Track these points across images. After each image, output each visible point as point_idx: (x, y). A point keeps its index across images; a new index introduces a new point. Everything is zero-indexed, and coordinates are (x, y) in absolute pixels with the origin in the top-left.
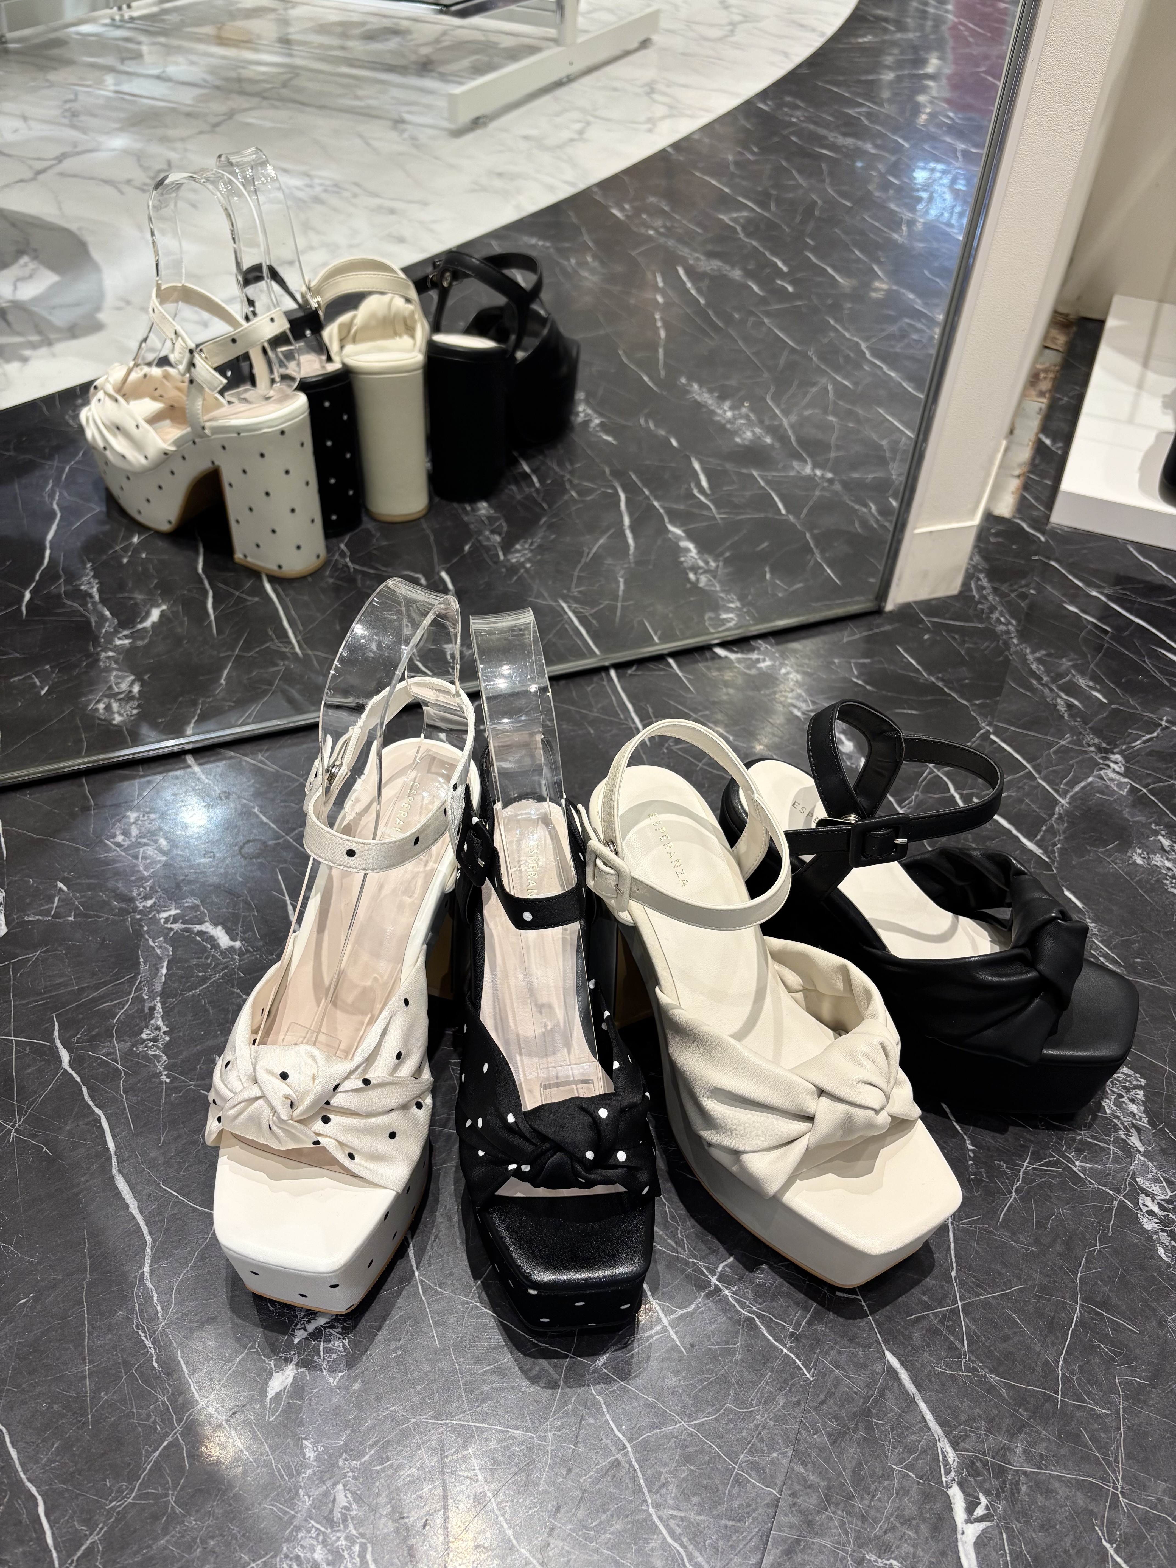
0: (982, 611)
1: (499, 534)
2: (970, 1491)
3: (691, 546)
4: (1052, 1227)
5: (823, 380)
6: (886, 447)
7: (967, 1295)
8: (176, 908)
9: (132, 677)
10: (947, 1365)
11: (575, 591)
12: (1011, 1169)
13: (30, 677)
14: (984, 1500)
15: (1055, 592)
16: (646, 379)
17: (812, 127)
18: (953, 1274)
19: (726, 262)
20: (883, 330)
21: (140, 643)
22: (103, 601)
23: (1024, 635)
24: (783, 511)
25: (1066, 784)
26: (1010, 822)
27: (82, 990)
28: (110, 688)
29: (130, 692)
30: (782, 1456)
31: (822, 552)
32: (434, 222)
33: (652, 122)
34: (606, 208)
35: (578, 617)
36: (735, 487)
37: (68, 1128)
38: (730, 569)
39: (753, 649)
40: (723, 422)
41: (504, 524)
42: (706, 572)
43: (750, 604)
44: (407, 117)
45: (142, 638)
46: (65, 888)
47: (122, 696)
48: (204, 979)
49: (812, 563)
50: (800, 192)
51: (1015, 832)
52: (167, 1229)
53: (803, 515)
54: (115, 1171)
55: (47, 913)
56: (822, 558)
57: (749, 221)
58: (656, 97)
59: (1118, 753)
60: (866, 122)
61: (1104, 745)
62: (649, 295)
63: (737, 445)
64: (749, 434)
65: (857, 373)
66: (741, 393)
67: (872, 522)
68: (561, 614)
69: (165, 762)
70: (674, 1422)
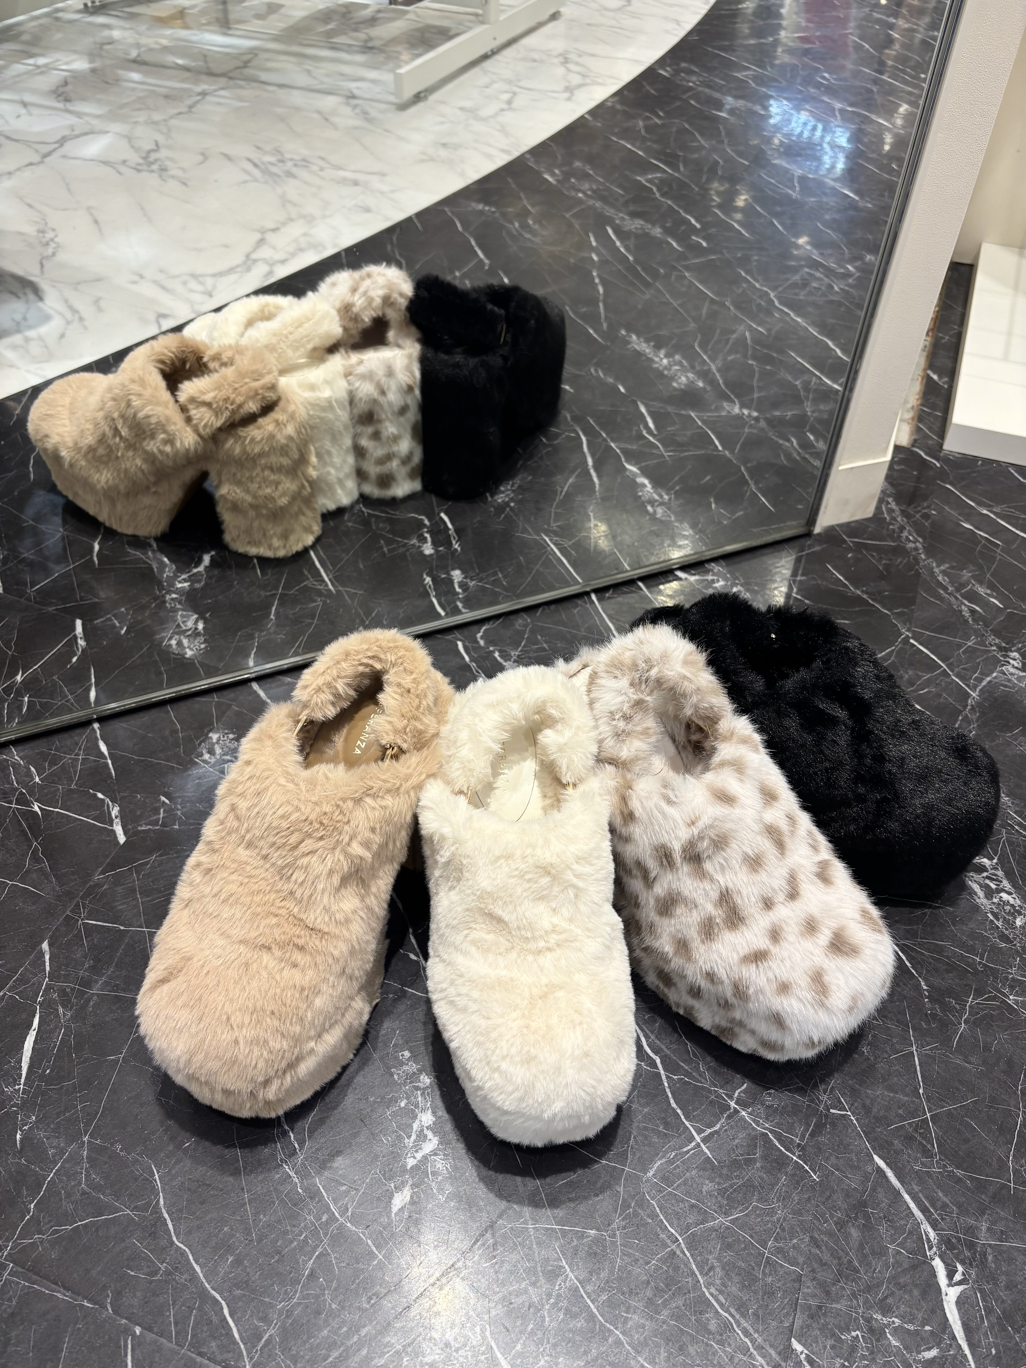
0: (894, 530)
2: (949, 1261)
3: (646, 482)
4: (995, 1050)
5: (742, 328)
6: (799, 387)
7: (933, 1107)
9: (196, 616)
10: (922, 1163)
11: (554, 526)
12: (959, 1004)
13: (110, 619)
14: (960, 1268)
15: (953, 513)
16: (591, 331)
18: (921, 1091)
19: (646, 221)
20: (788, 280)
22: (161, 549)
23: (930, 551)
24: (720, 448)
25: (975, 680)
28: (178, 626)
29: (196, 629)
30: (802, 1241)
31: (756, 483)
32: (393, 191)
33: (570, 90)
34: (539, 174)
35: (559, 549)
36: (677, 427)
38: (681, 501)
39: (707, 572)
40: (661, 368)
42: (661, 504)
43: (701, 531)
44: (356, 92)
45: (199, 581)
46: (167, 801)
47: (190, 633)
49: (748, 494)
50: (704, 152)
53: (736, 451)
55: (156, 823)
56: (757, 489)
57: (662, 181)
58: (571, 66)
59: (1015, 651)
60: (753, 85)
61: (1004, 645)
62: (585, 255)
63: (675, 389)
64: (684, 379)
65: (768, 320)
66: (674, 342)
67: (795, 455)
68: (544, 546)
69: (235, 689)
70: (714, 1218)
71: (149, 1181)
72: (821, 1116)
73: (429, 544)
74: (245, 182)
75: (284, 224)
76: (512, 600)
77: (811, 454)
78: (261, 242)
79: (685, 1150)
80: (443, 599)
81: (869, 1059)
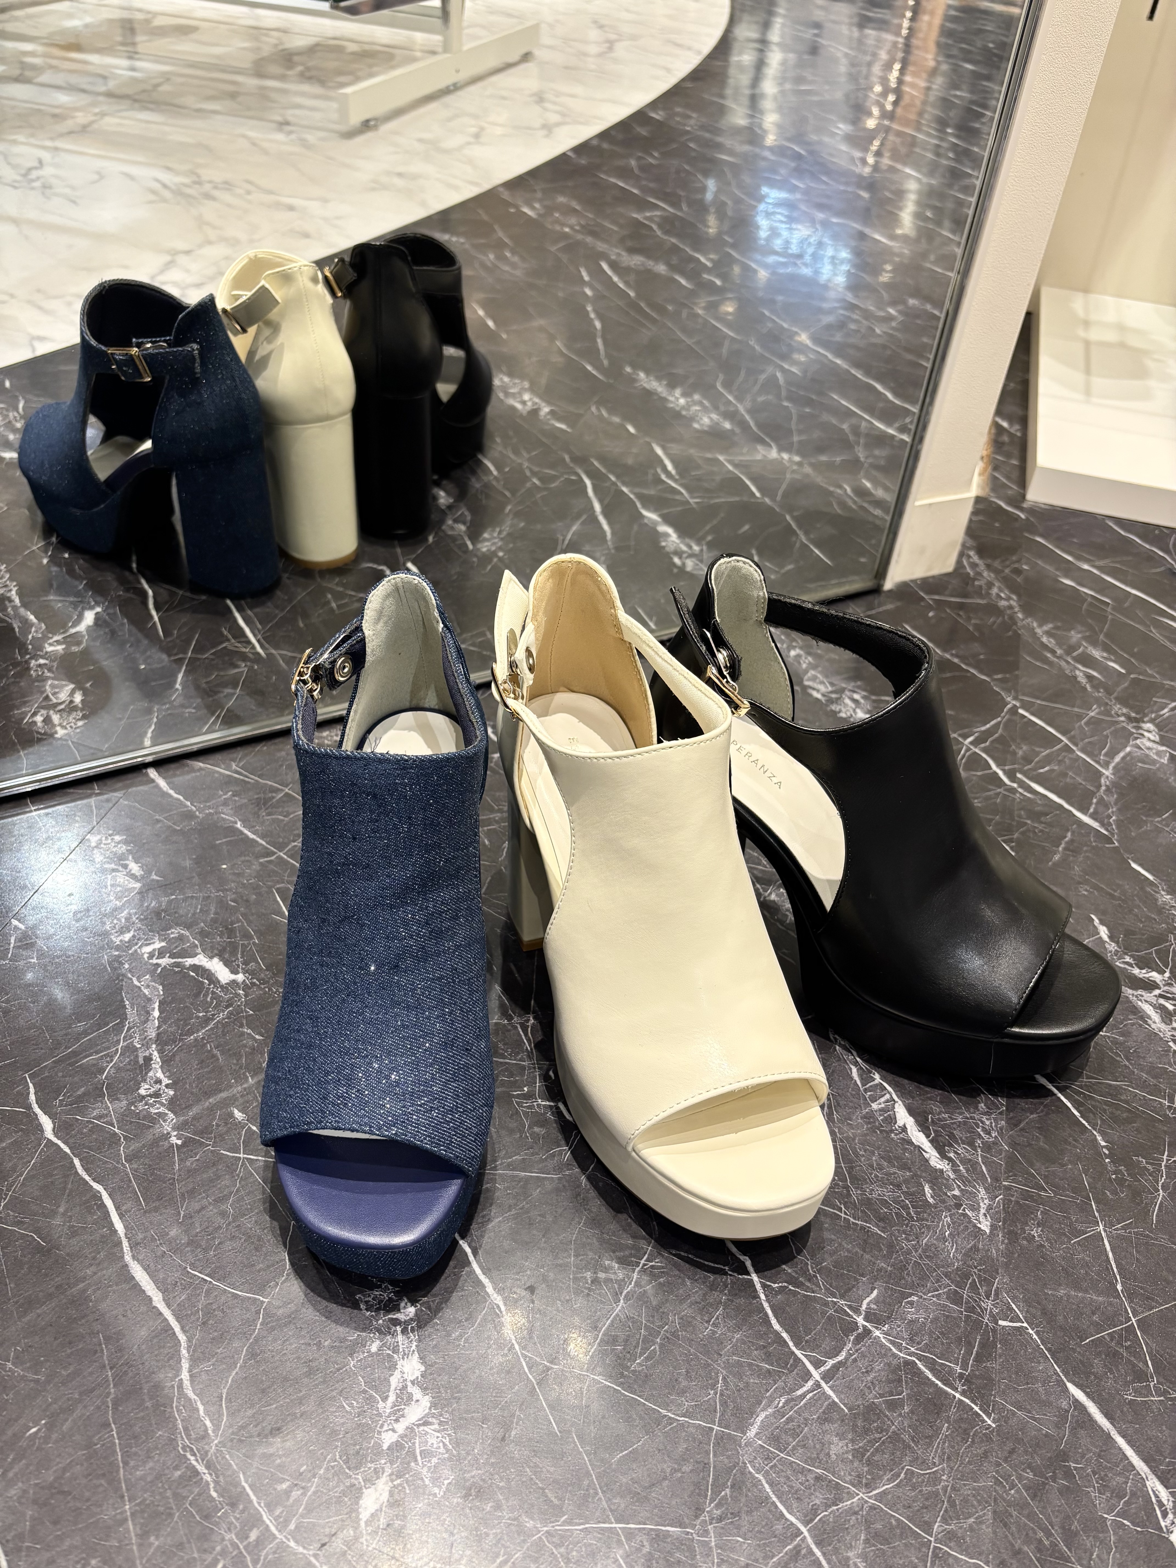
0: (981, 587)
1: (464, 523)
3: (670, 530)
5: (770, 369)
6: (847, 430)
7: (1140, 1309)
8: (161, 940)
9: (72, 686)
10: (1135, 1391)
12: (1151, 1164)
15: (1048, 567)
16: (589, 368)
17: (707, 135)
18: (1119, 1287)
19: (647, 258)
20: (820, 321)
22: (25, 605)
23: (1027, 609)
24: (758, 494)
25: (1105, 755)
26: (1060, 796)
27: (57, 1044)
28: (47, 697)
29: (71, 702)
30: (981, 1519)
31: (806, 533)
32: (339, 218)
33: (548, 128)
34: (515, 207)
36: (704, 471)
37: (61, 1210)
40: (678, 409)
41: (467, 513)
42: (690, 556)
44: (293, 119)
45: (78, 643)
46: (21, 926)
47: (62, 707)
48: (207, 1020)
49: (798, 545)
51: (1066, 805)
52: (204, 1323)
53: (779, 498)
54: (128, 1258)
55: (3, 956)
56: (807, 539)
57: (662, 219)
58: (547, 105)
59: (1149, 722)
61: (1133, 715)
62: (577, 289)
63: (697, 431)
64: (706, 420)
65: (802, 360)
66: (691, 380)
67: (850, 503)
69: (124, 777)
70: (851, 1495)
72: (986, 1331)
74: (151, 202)
75: (200, 246)
77: (870, 502)
78: (171, 264)
79: (799, 1392)
81: (1042, 1246)
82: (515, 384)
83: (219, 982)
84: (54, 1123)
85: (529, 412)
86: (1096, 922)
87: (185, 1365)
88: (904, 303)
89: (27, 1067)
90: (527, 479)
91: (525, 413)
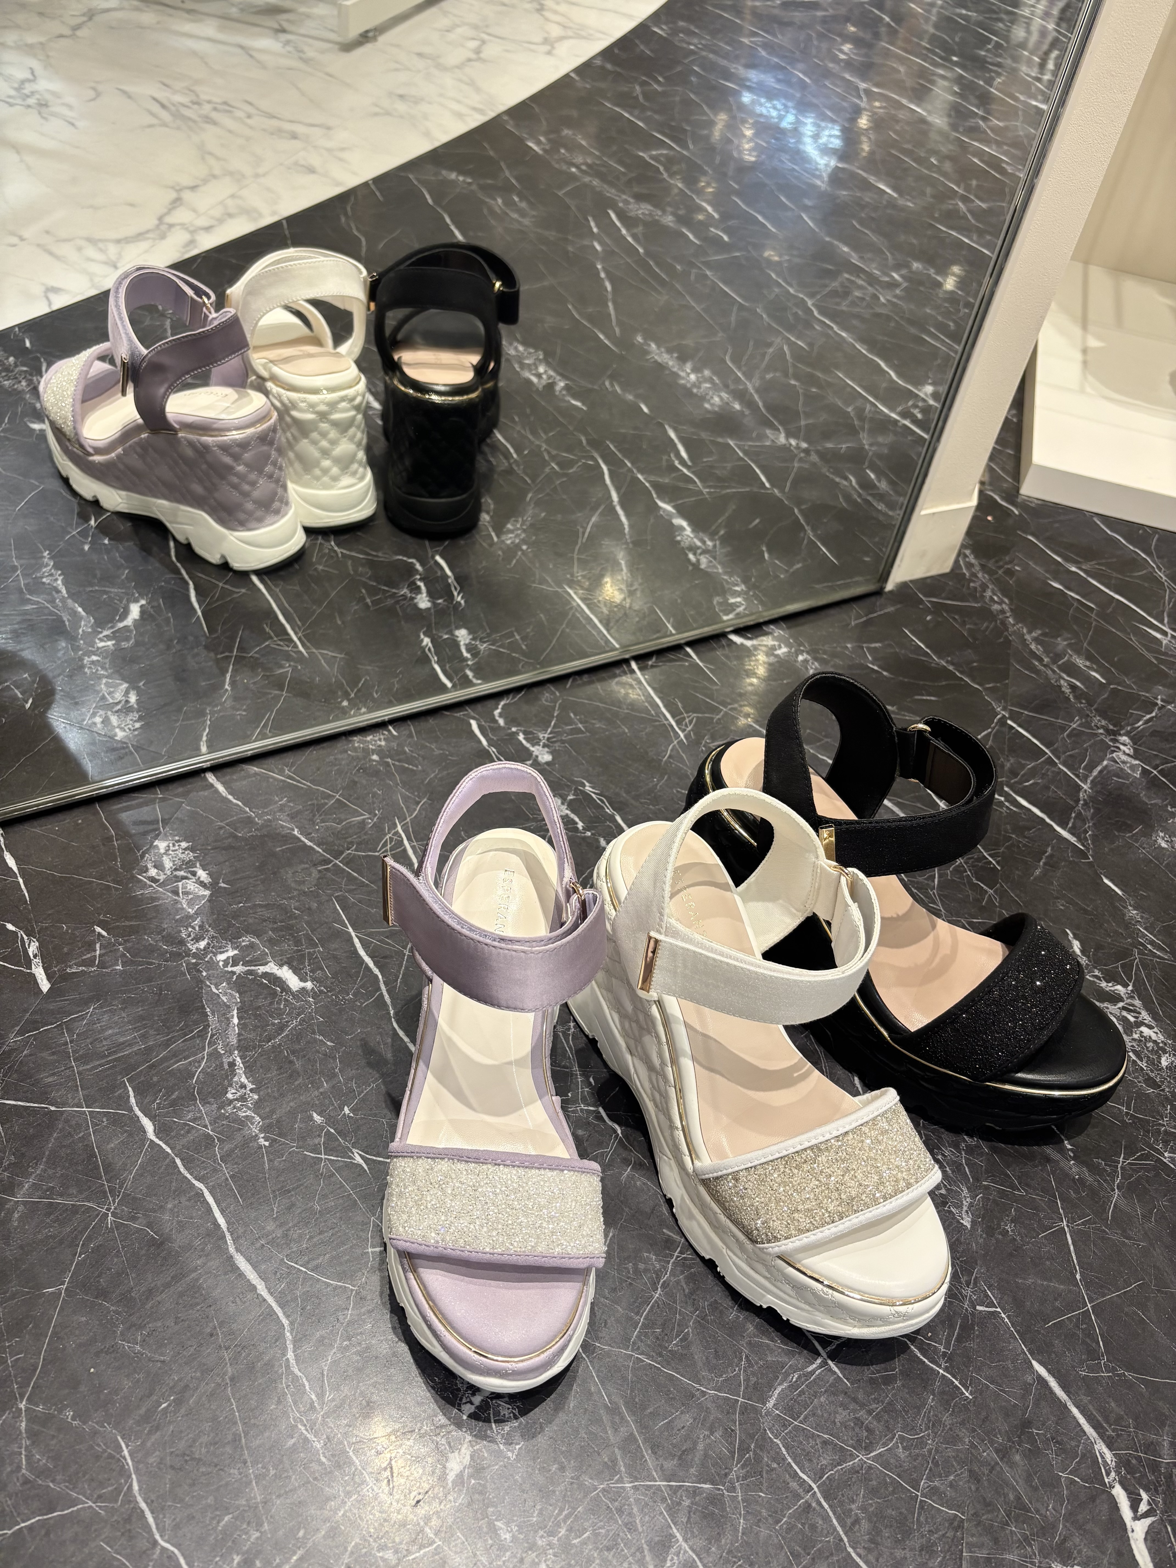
0: (975, 588)
1: (487, 512)
2: (1131, 1488)
3: (684, 524)
4: (1156, 1221)
5: (779, 340)
6: (852, 414)
7: (1095, 1296)
8: (234, 948)
9: (125, 685)
10: (1089, 1368)
11: (579, 575)
12: (1110, 1166)
13: (9, 688)
14: (1144, 1496)
15: (1039, 569)
16: (602, 337)
18: (1078, 1276)
19: (655, 206)
20: (826, 286)
21: (125, 645)
22: (71, 595)
23: (1018, 614)
24: (767, 485)
25: (1084, 769)
26: (1042, 811)
27: (149, 1050)
28: (103, 698)
29: (127, 702)
30: (959, 1477)
31: (814, 529)
32: (343, 149)
33: (549, 43)
34: (521, 141)
35: (588, 605)
36: (715, 457)
37: (169, 1206)
38: (729, 549)
39: (767, 635)
40: (689, 385)
41: (489, 501)
42: (705, 552)
43: (755, 587)
44: (286, 25)
45: (127, 639)
46: (104, 933)
47: (119, 707)
48: (281, 1028)
49: (805, 542)
51: (1048, 820)
52: (302, 1309)
53: (787, 490)
54: (232, 1249)
55: (90, 962)
56: (815, 535)
57: (669, 159)
58: (547, 14)
59: (1124, 735)
60: (763, 53)
61: (1111, 727)
62: (586, 242)
63: (708, 411)
64: (716, 399)
65: (808, 333)
66: (701, 354)
67: (855, 496)
68: (567, 601)
69: (184, 782)
70: (852, 1457)
71: (116, 1459)
72: (967, 1315)
73: (424, 595)
74: (151, 126)
75: (205, 181)
76: (535, 669)
77: (874, 496)
78: (177, 202)
79: (810, 1369)
80: (448, 666)
81: (1015, 1240)
82: (530, 353)
83: (290, 989)
84: (154, 1125)
85: (544, 387)
86: (1071, 935)
87: (290, 1347)
88: (908, 266)
89: (126, 1071)
90: (545, 463)
91: (540, 387)
